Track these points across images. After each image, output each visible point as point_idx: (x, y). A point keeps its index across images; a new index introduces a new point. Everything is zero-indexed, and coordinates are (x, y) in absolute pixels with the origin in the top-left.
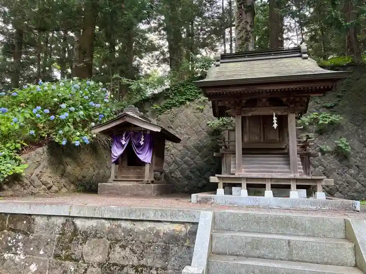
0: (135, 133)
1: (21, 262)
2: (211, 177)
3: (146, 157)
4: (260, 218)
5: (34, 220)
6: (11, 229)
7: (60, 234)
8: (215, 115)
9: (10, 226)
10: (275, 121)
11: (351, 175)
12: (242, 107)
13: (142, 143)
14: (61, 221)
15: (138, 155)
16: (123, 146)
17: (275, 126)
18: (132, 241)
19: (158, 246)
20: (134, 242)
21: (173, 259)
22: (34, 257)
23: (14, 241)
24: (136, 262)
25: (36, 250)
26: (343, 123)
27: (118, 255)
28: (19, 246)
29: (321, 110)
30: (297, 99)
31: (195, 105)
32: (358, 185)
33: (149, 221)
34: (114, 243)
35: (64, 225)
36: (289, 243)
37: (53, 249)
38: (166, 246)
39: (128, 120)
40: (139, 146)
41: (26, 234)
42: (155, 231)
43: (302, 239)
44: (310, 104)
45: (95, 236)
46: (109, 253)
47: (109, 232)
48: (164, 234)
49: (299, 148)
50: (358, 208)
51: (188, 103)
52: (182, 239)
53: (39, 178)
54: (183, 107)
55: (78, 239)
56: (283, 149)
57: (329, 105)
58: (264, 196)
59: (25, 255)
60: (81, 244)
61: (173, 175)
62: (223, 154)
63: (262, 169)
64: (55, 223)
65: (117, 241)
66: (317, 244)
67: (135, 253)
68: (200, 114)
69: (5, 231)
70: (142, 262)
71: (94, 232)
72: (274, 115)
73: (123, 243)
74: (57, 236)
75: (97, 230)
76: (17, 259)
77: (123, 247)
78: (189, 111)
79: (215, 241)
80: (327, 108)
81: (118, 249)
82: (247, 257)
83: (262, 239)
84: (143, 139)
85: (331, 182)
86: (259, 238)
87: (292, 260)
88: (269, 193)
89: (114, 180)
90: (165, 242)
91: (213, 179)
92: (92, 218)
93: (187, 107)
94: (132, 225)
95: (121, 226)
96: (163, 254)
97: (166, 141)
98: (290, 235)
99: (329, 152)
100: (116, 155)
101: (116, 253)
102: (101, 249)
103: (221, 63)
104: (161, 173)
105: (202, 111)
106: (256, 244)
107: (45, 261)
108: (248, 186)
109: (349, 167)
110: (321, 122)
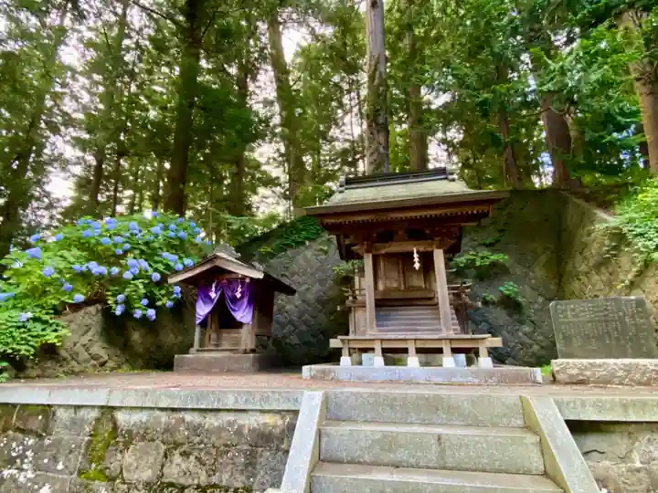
0: (230, 282)
1: (26, 484)
2: (332, 341)
3: (244, 315)
4: (394, 399)
5: (54, 414)
6: (18, 430)
7: (90, 436)
8: (342, 258)
9: (18, 424)
10: (416, 260)
11: (525, 335)
12: (373, 243)
13: (239, 295)
14: (95, 414)
15: (233, 313)
16: (212, 300)
17: (417, 266)
18: (199, 444)
19: (239, 451)
20: (203, 446)
21: (262, 473)
22: (48, 474)
23: (21, 447)
24: (203, 479)
25: (52, 463)
26: (508, 265)
27: (177, 469)
28: (26, 457)
29: (478, 249)
30: (444, 231)
31: (316, 246)
32: (536, 348)
33: (228, 410)
34: (172, 448)
35: (98, 420)
36: (439, 439)
37: (77, 460)
38: (252, 451)
39: (218, 263)
40: (234, 300)
41: (40, 436)
42: (236, 427)
43: (459, 432)
44: (464, 241)
45: (143, 438)
46: (163, 466)
47: (166, 430)
48: (249, 430)
49: (451, 296)
50: (539, 379)
51: (307, 243)
52: (277, 438)
53: (87, 350)
54: (302, 248)
55: (118, 442)
56: (431, 299)
57: (488, 242)
58: (406, 365)
59: (35, 471)
60: (121, 452)
61: (287, 341)
62: (350, 308)
63: (403, 327)
64: (86, 417)
65: (177, 445)
66: (482, 440)
67: (204, 465)
68: (323, 257)
69: (10, 432)
70: (214, 480)
71: (142, 432)
72: (415, 251)
73: (185, 448)
74: (87, 438)
75: (147, 429)
76: (22, 479)
77: (185, 454)
78: (309, 254)
79: (324, 440)
80: (487, 246)
81: (177, 458)
82: (376, 464)
83: (398, 433)
84: (239, 290)
85: (497, 342)
86: (392, 432)
87: (444, 468)
88: (413, 361)
89: (198, 351)
90: (251, 445)
91: (334, 343)
92: (142, 408)
93: (307, 248)
94: (201, 418)
95: (184, 421)
96: (247, 465)
97: (276, 293)
98: (441, 425)
99: (493, 303)
100: (202, 313)
101: (174, 465)
102: (151, 459)
103: (346, 189)
104: (269, 337)
105: (326, 253)
106: (389, 443)
107: (63, 481)
108: (385, 351)
109: (522, 322)
110: (478, 264)
